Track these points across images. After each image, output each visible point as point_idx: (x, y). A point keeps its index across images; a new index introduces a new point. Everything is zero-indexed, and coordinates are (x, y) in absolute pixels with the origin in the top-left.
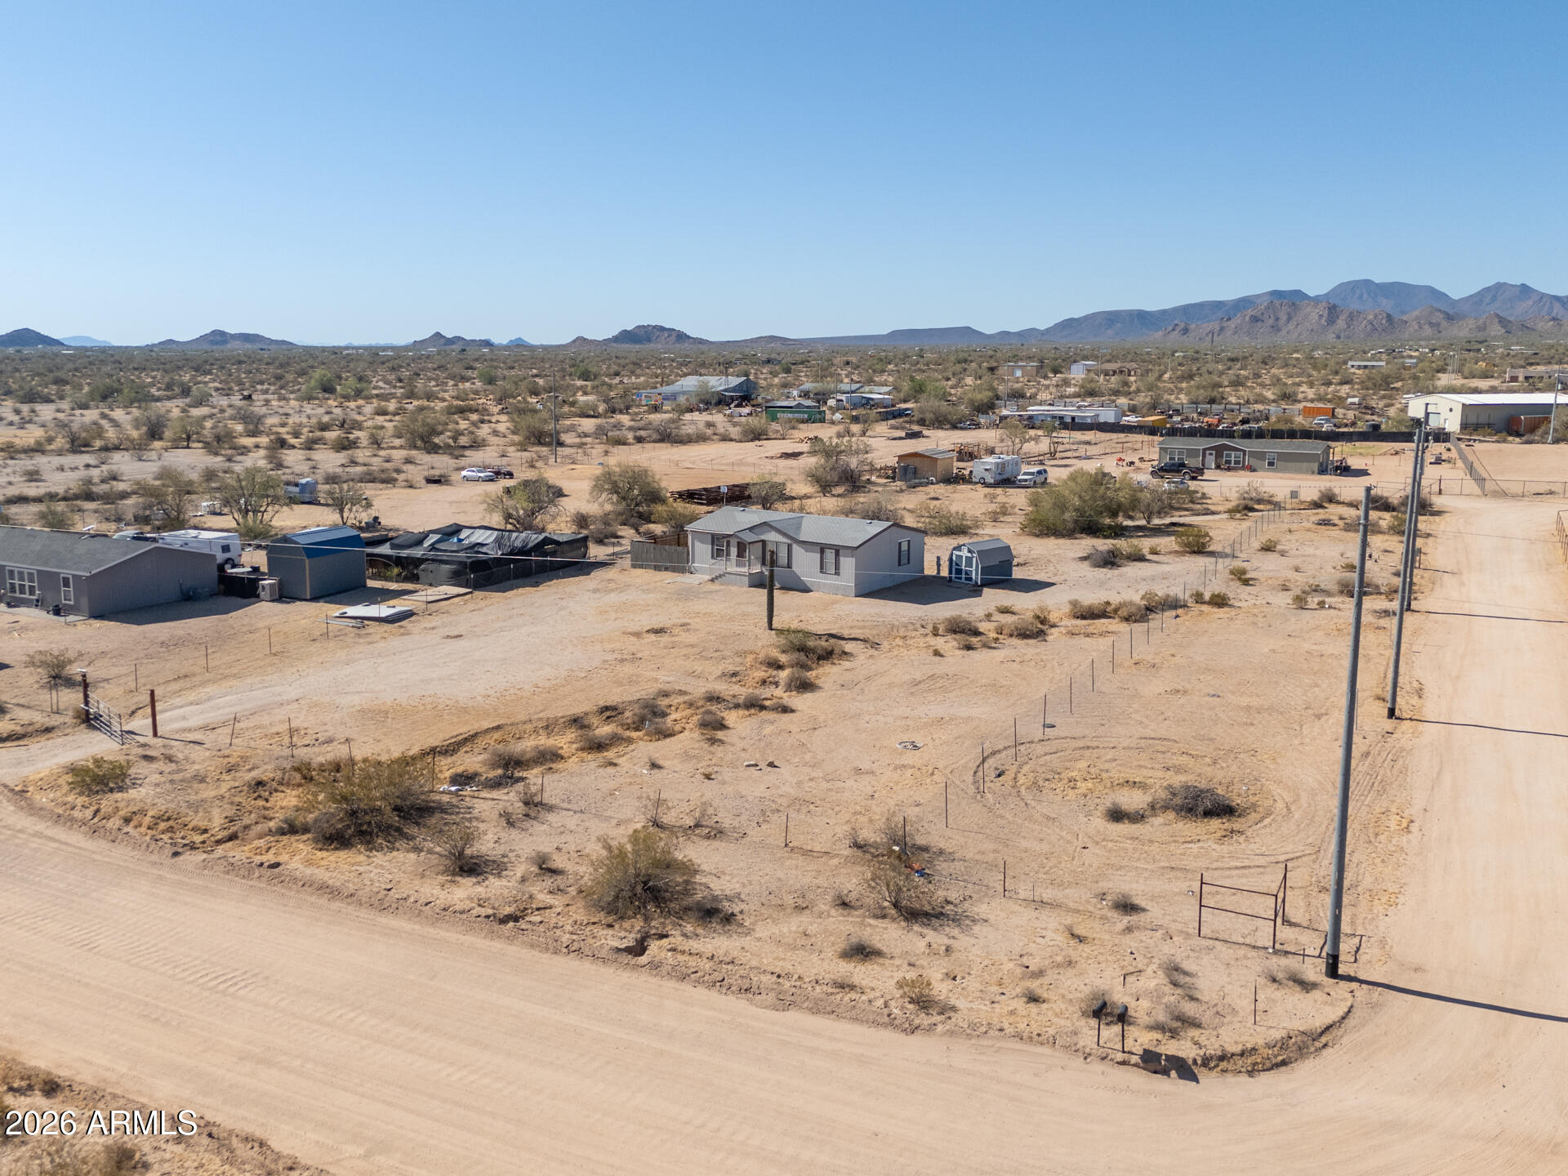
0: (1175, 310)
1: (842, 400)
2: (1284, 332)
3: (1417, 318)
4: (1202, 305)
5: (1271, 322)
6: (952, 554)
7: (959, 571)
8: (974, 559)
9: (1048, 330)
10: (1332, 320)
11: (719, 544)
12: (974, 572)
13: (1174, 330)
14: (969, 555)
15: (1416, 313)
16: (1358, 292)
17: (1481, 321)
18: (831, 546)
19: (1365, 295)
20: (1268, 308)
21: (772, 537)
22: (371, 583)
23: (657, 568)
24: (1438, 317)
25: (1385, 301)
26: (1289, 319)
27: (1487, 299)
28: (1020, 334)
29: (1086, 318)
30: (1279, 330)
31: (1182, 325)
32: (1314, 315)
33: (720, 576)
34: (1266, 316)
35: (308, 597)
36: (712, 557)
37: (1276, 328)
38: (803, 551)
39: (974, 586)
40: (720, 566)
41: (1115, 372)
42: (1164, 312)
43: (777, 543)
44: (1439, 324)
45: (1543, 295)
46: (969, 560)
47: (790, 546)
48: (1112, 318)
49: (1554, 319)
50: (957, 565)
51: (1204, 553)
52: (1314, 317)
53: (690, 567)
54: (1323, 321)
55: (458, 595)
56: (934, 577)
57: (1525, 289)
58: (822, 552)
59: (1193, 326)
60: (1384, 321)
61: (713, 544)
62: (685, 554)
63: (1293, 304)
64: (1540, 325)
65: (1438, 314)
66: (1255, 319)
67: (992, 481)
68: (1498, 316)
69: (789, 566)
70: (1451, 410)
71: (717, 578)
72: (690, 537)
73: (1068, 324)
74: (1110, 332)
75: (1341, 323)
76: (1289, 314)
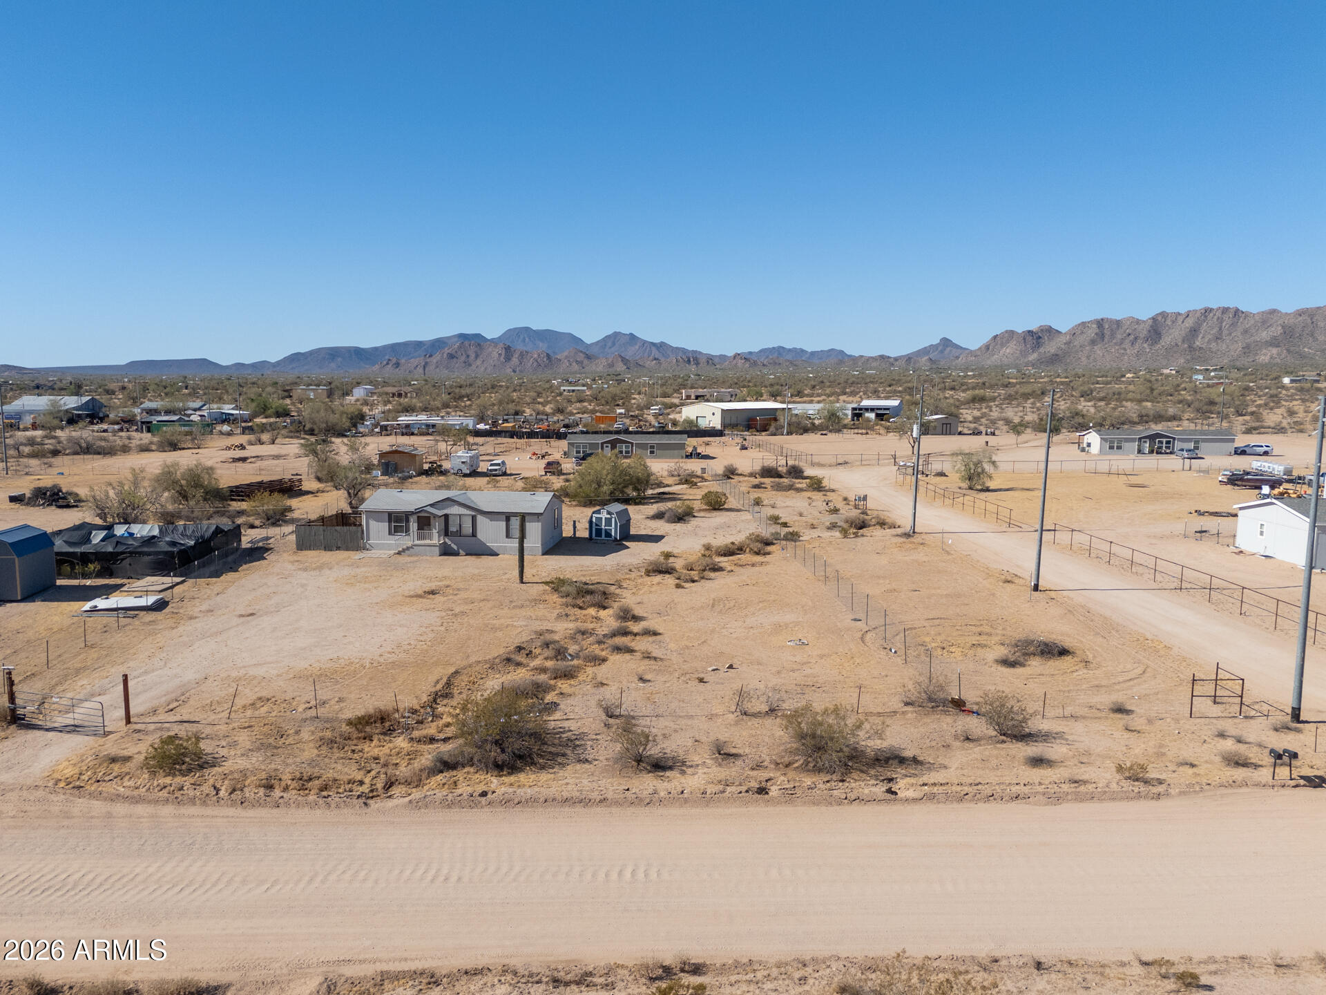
0: (385, 347)
1: (204, 416)
2: (474, 367)
3: (566, 357)
4: (406, 344)
5: (463, 358)
6: (592, 517)
7: (599, 532)
8: (613, 520)
9: (278, 363)
10: (508, 358)
11: (397, 521)
12: (613, 530)
13: (388, 364)
14: (609, 516)
15: (566, 353)
16: (522, 337)
17: (611, 360)
18: (515, 514)
19: (527, 339)
20: (460, 347)
21: (455, 510)
22: (59, 582)
23: (328, 548)
24: (581, 357)
25: (541, 344)
26: (477, 356)
27: (609, 344)
28: (254, 366)
29: (311, 353)
30: (470, 365)
31: (394, 360)
32: (496, 353)
33: (408, 548)
34: (459, 353)
35: (19, 598)
36: (390, 533)
37: (468, 364)
38: (488, 520)
39: (614, 541)
40: (404, 541)
41: (394, 395)
42: (376, 349)
43: (460, 515)
44: (582, 362)
45: (645, 342)
46: (608, 521)
47: (474, 519)
48: (333, 354)
49: (655, 359)
50: (597, 525)
51: (722, 509)
52: (495, 355)
53: (364, 544)
54: (502, 359)
55: (178, 584)
56: (571, 537)
57: (632, 336)
58: (508, 520)
59: (403, 361)
60: (545, 359)
61: (390, 521)
62: (359, 534)
63: (479, 345)
64: (648, 363)
65: (581, 354)
66: (451, 356)
67: (468, 472)
68: (621, 356)
69: (474, 535)
70: (713, 414)
71: (404, 550)
72: (364, 517)
73: (295, 358)
74: (333, 365)
75: (515, 360)
76: (476, 352)
